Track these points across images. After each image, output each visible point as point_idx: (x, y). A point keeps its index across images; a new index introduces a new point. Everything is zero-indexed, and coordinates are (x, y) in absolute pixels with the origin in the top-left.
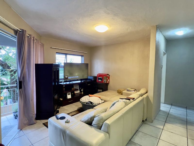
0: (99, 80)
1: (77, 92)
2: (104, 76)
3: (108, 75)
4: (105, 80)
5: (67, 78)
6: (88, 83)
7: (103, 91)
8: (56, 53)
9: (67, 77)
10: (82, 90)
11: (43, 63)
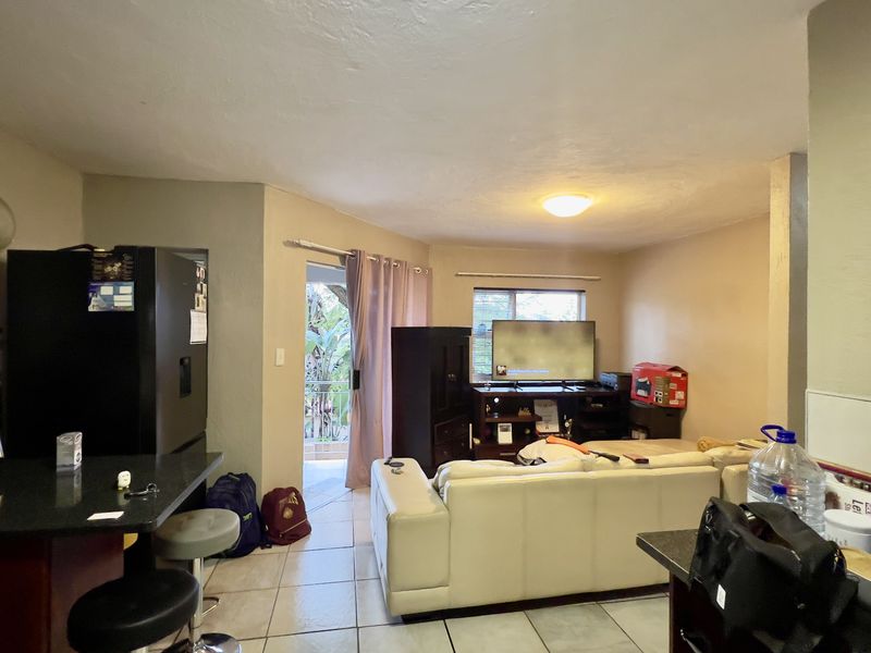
0: (641, 392)
1: (547, 428)
2: (658, 373)
3: (675, 369)
4: (660, 394)
5: (504, 373)
6: (598, 398)
7: (648, 437)
8: (475, 288)
9: (503, 368)
10: (567, 424)
11: (424, 325)
